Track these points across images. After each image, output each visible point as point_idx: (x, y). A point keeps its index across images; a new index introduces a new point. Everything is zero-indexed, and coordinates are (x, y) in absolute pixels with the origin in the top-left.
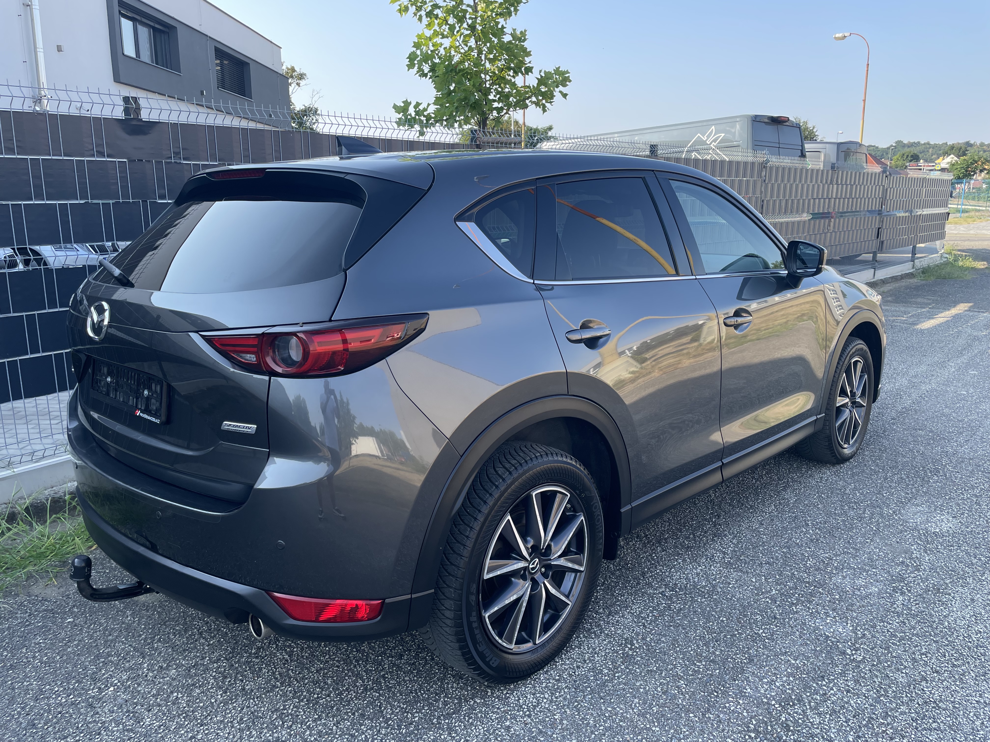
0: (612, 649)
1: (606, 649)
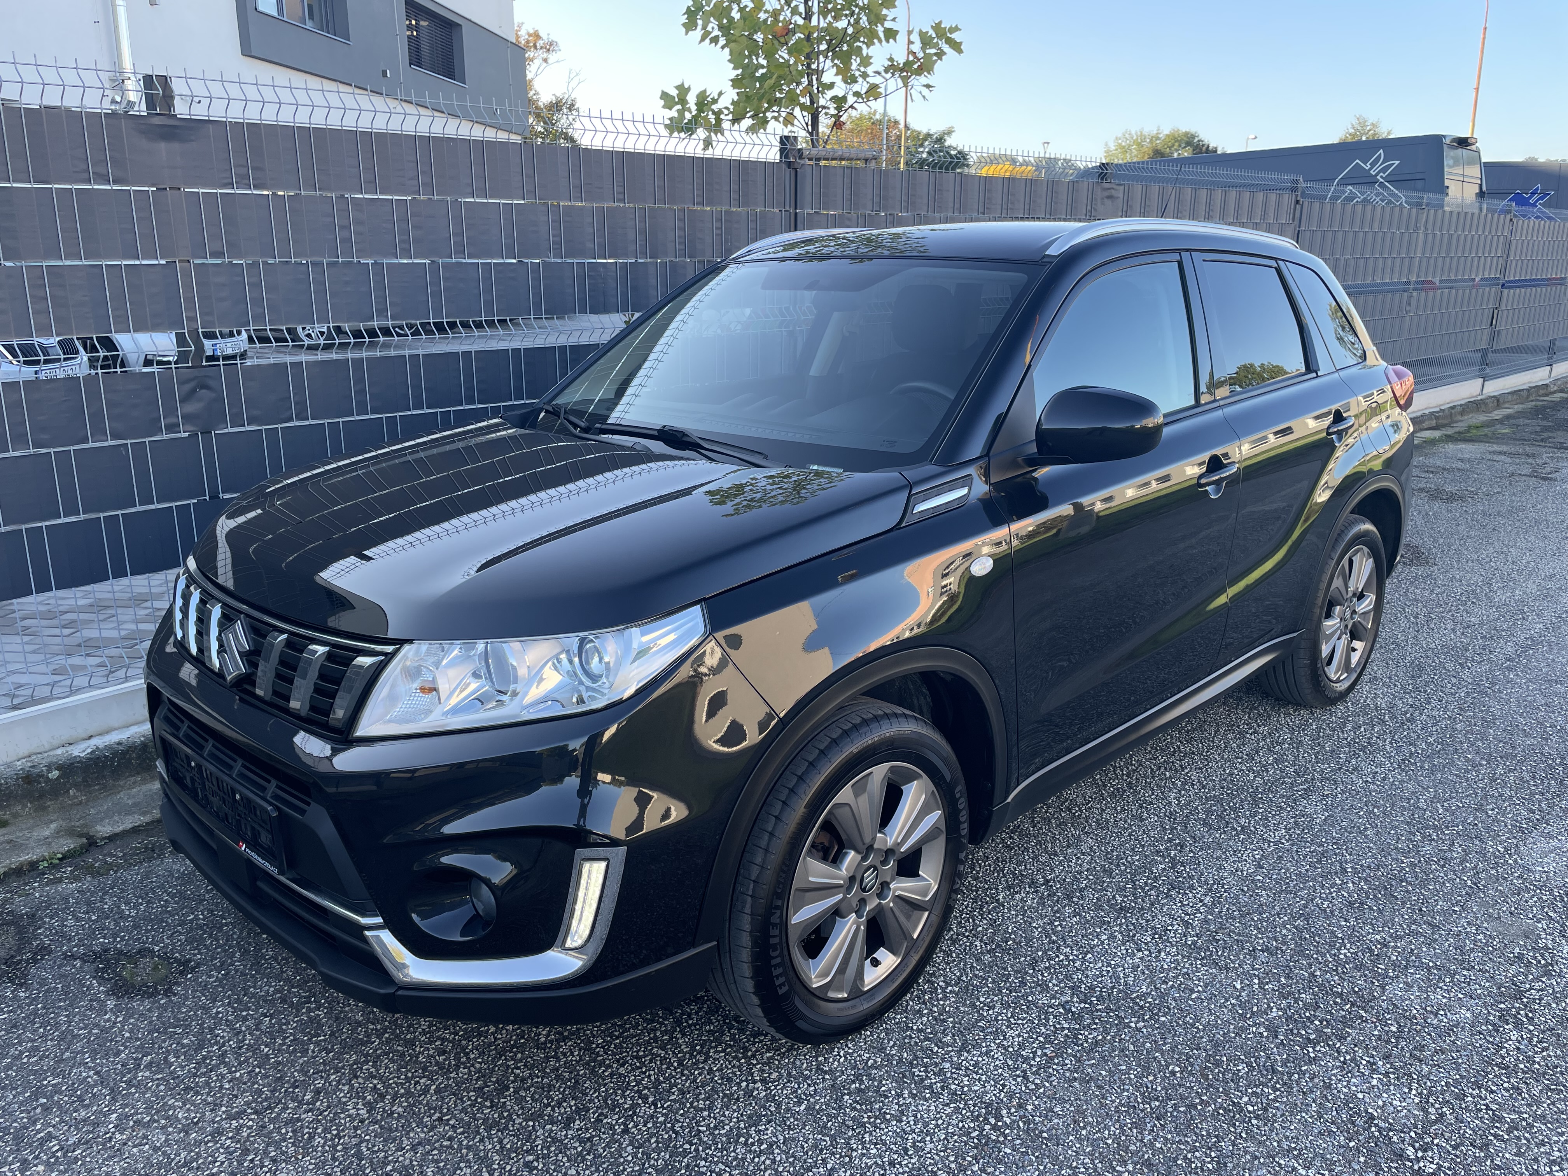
0: (961, 1125)
1: (949, 1124)
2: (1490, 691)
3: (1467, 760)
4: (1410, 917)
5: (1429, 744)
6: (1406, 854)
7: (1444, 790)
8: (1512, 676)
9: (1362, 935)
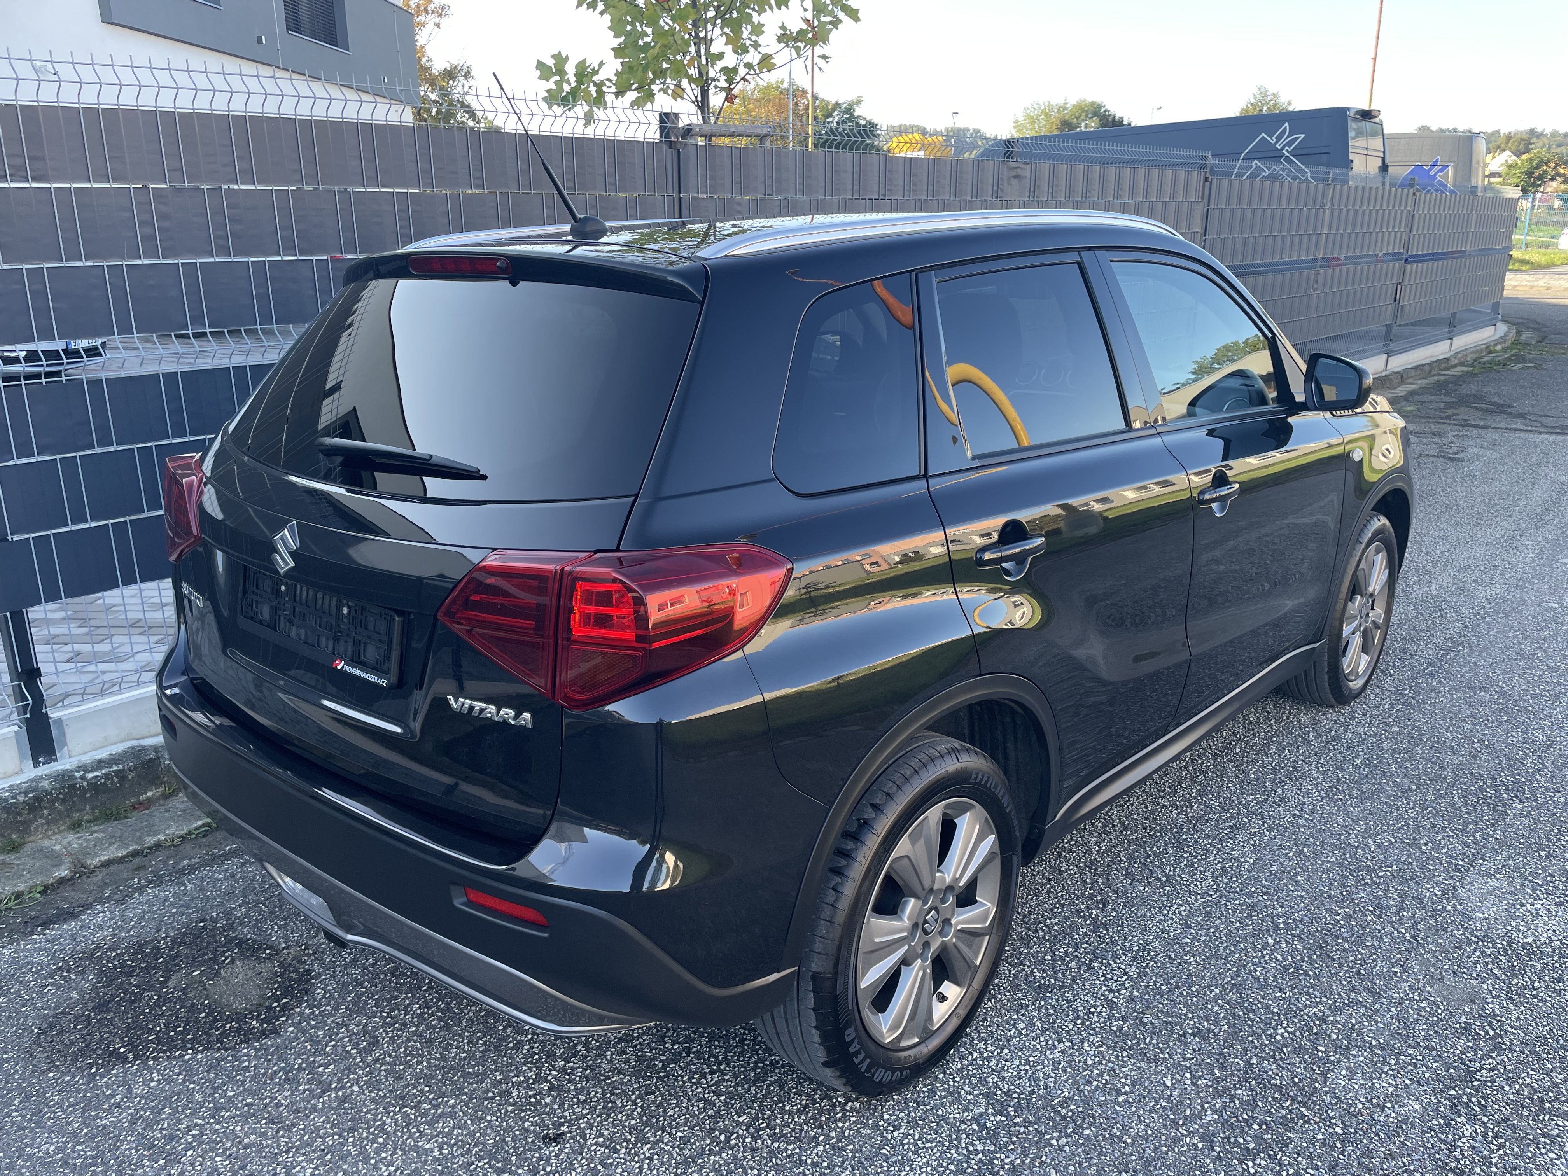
2: (1414, 702)
3: (1397, 785)
4: (1349, 983)
5: (1356, 767)
6: (1339, 903)
7: (1375, 822)
8: (1434, 684)
9: (1298, 1008)
